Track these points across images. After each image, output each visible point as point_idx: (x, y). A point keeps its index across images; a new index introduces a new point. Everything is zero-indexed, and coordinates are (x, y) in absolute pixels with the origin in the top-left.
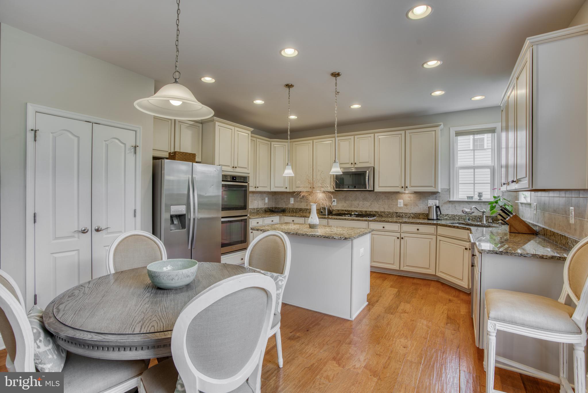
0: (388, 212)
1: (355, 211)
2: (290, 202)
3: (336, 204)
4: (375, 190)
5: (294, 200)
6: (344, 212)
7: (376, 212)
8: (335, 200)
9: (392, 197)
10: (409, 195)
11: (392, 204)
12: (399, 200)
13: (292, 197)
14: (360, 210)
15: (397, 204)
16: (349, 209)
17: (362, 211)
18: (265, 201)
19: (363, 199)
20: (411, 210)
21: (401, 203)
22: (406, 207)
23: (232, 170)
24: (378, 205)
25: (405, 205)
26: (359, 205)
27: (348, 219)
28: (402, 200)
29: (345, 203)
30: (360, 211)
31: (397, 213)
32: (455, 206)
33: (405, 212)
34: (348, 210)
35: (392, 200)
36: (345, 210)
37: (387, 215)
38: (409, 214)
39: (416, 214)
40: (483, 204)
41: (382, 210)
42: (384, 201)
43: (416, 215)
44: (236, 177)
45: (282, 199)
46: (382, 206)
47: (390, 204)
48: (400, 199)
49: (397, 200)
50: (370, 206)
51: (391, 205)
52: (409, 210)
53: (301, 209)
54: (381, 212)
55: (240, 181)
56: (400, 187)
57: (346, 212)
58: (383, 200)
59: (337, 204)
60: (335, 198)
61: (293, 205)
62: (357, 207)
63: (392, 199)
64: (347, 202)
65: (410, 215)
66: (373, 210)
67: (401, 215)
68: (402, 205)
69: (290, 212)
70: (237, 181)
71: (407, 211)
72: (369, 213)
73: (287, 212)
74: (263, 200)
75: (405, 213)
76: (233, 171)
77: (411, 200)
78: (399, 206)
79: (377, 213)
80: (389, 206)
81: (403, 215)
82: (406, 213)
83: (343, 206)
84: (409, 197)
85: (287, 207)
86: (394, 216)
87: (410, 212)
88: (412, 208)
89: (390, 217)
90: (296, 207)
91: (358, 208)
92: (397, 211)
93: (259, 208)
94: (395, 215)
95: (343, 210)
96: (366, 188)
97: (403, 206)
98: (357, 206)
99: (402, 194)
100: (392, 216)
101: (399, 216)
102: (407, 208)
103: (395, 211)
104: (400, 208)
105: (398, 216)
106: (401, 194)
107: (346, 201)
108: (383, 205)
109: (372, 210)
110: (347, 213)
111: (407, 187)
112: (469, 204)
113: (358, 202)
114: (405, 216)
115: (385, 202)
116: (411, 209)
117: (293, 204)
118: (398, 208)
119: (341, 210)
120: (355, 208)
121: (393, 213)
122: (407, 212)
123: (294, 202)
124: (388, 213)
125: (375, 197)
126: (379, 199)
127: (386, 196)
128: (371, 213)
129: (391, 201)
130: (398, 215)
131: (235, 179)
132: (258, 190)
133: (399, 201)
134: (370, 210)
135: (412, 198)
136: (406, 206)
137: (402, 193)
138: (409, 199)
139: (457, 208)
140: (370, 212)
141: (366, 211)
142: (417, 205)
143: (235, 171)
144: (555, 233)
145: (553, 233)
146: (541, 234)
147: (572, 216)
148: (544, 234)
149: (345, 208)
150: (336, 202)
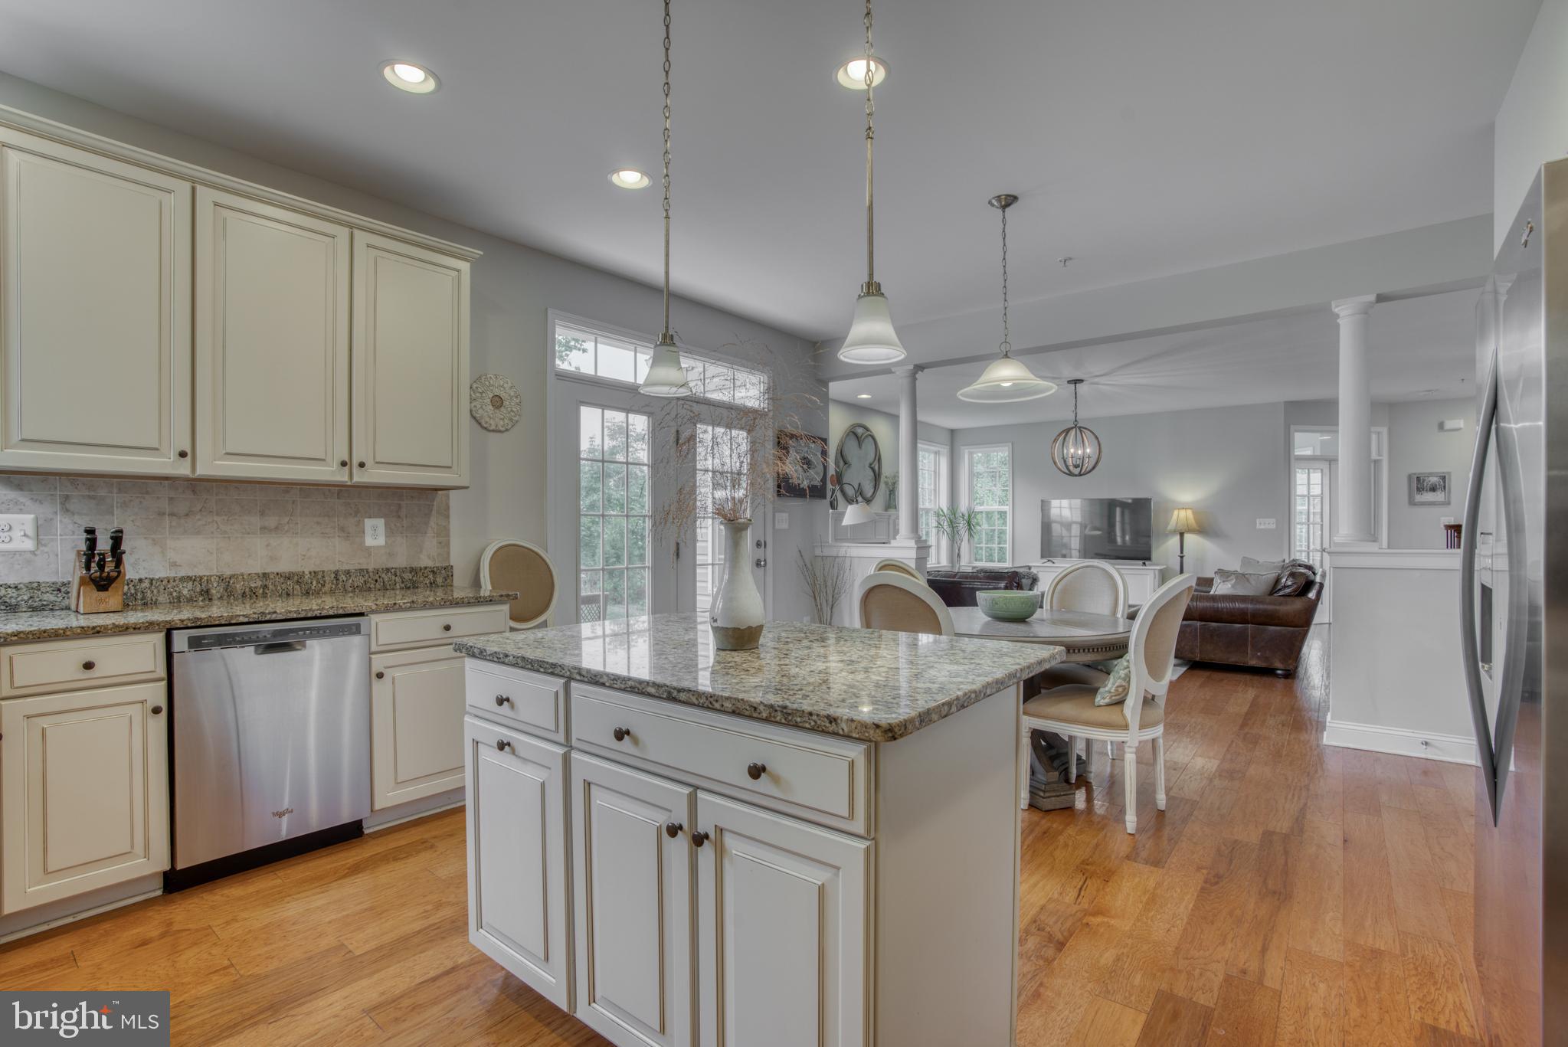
144: (301, 575)
145: (289, 577)
146: (163, 598)
147: (375, 534)
148: (206, 594)
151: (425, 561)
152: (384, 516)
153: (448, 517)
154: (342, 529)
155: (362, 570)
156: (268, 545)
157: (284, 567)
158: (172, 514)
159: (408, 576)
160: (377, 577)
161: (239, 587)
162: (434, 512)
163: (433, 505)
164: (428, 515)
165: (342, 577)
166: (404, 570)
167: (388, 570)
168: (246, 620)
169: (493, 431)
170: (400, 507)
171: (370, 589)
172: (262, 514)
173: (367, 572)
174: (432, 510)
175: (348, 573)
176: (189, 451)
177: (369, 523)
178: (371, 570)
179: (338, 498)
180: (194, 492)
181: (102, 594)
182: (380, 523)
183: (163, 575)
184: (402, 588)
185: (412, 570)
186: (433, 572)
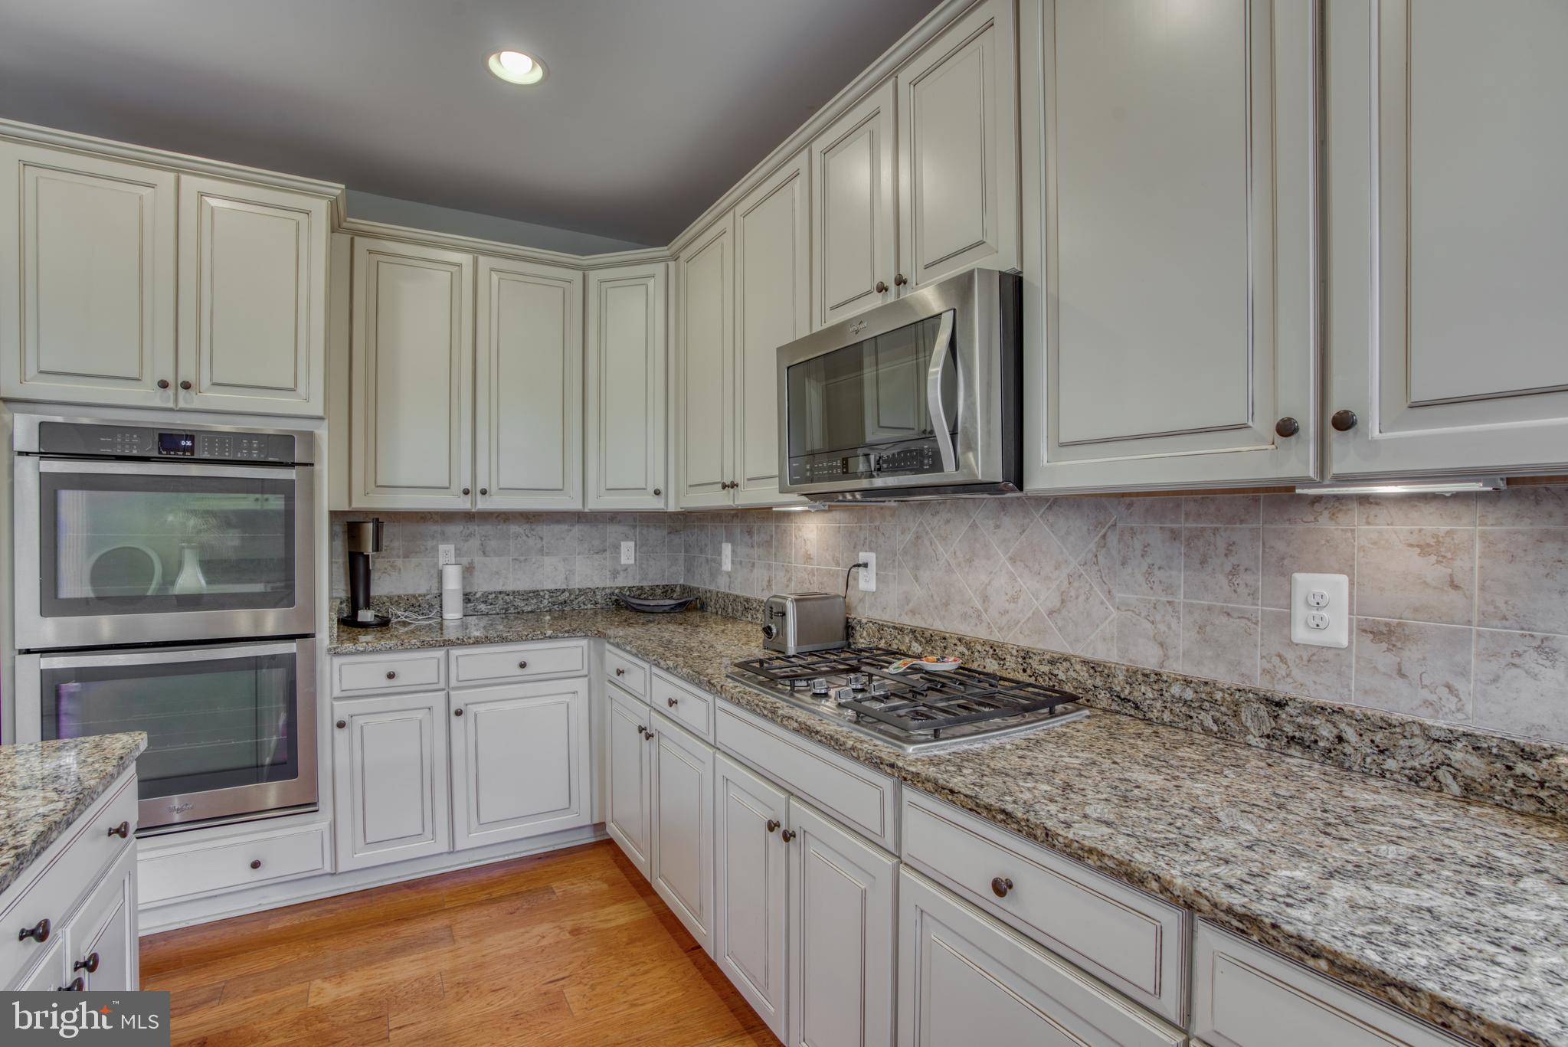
0: (1187, 682)
1: (960, 640)
2: (721, 565)
3: (872, 586)
4: (1037, 481)
5: (733, 551)
6: (907, 640)
7: (1093, 667)
8: (872, 558)
9: (1231, 544)
10: (1433, 523)
11: (1230, 613)
12: (1299, 577)
13: (726, 542)
14: (996, 637)
15: (1284, 620)
16: (938, 625)
17: (1002, 646)
18: (617, 559)
19: (1013, 560)
20: (1452, 703)
21: (1326, 602)
22: (1384, 659)
23: (158, 398)
24: (1115, 614)
25: (1381, 633)
26: (987, 599)
28: (1344, 579)
29: (916, 578)
30: (992, 647)
31: (1280, 705)
33: (1376, 707)
34: (924, 633)
35: (1234, 572)
36: (913, 631)
37: (1178, 707)
38: (1419, 743)
41: (1148, 658)
42: (1161, 574)
44: (191, 438)
45: (701, 551)
46: (1148, 625)
47: (1209, 608)
48: (1318, 570)
49: (1286, 574)
50: (1059, 611)
51: (1224, 619)
52: (1425, 694)
53: (747, 600)
54: (1135, 675)
55: (216, 456)
56: (1264, 425)
58: (1151, 566)
59: (877, 588)
60: (871, 550)
61: (728, 579)
62: (980, 617)
63: (1228, 568)
64: (926, 575)
65: (1439, 752)
67: (1326, 731)
68: (1339, 634)
69: (717, 613)
70: (206, 455)
71: (1399, 702)
72: (1046, 668)
73: (708, 614)
74: (606, 550)
75: (1367, 724)
76: (171, 405)
78: (1301, 634)
79: (1099, 682)
80: (1201, 628)
81: (1340, 739)
82: (1386, 725)
83: (908, 600)
84: (1432, 545)
85: (712, 588)
86: (1246, 731)
87: (1440, 723)
88: (1464, 673)
89: (1206, 731)
90: (738, 592)
91: (984, 616)
92: (1282, 690)
93: (571, 592)
94: (1254, 721)
95: (901, 630)
96: (937, 466)
97: (1345, 643)
98: (978, 604)
99: (1341, 517)
100: (1232, 723)
101: (1305, 744)
102: (1403, 676)
103: (1261, 684)
104: (1317, 657)
105: (1294, 739)
107: (917, 568)
108: (1158, 618)
109: (1068, 650)
111: (1344, 422)
113: (985, 578)
114: (1369, 748)
115: (1169, 589)
116: (1460, 685)
117: (729, 574)
118: (1290, 655)
119: (895, 628)
120: (964, 617)
121: (1236, 701)
122: (1395, 717)
123: (733, 562)
124: (1189, 694)
125: (1092, 546)
126: (1125, 562)
127: (1174, 535)
128: (1062, 676)
129: (1223, 580)
130: (1289, 729)
131: (191, 449)
132: (483, 504)
133: (1305, 582)
134: (1056, 644)
135: (1471, 563)
136: (1393, 650)
137: (1338, 498)
138: (1431, 570)
140: (1052, 662)
141: (1026, 655)
143: (182, 405)
149: (913, 612)
150: (877, 574)
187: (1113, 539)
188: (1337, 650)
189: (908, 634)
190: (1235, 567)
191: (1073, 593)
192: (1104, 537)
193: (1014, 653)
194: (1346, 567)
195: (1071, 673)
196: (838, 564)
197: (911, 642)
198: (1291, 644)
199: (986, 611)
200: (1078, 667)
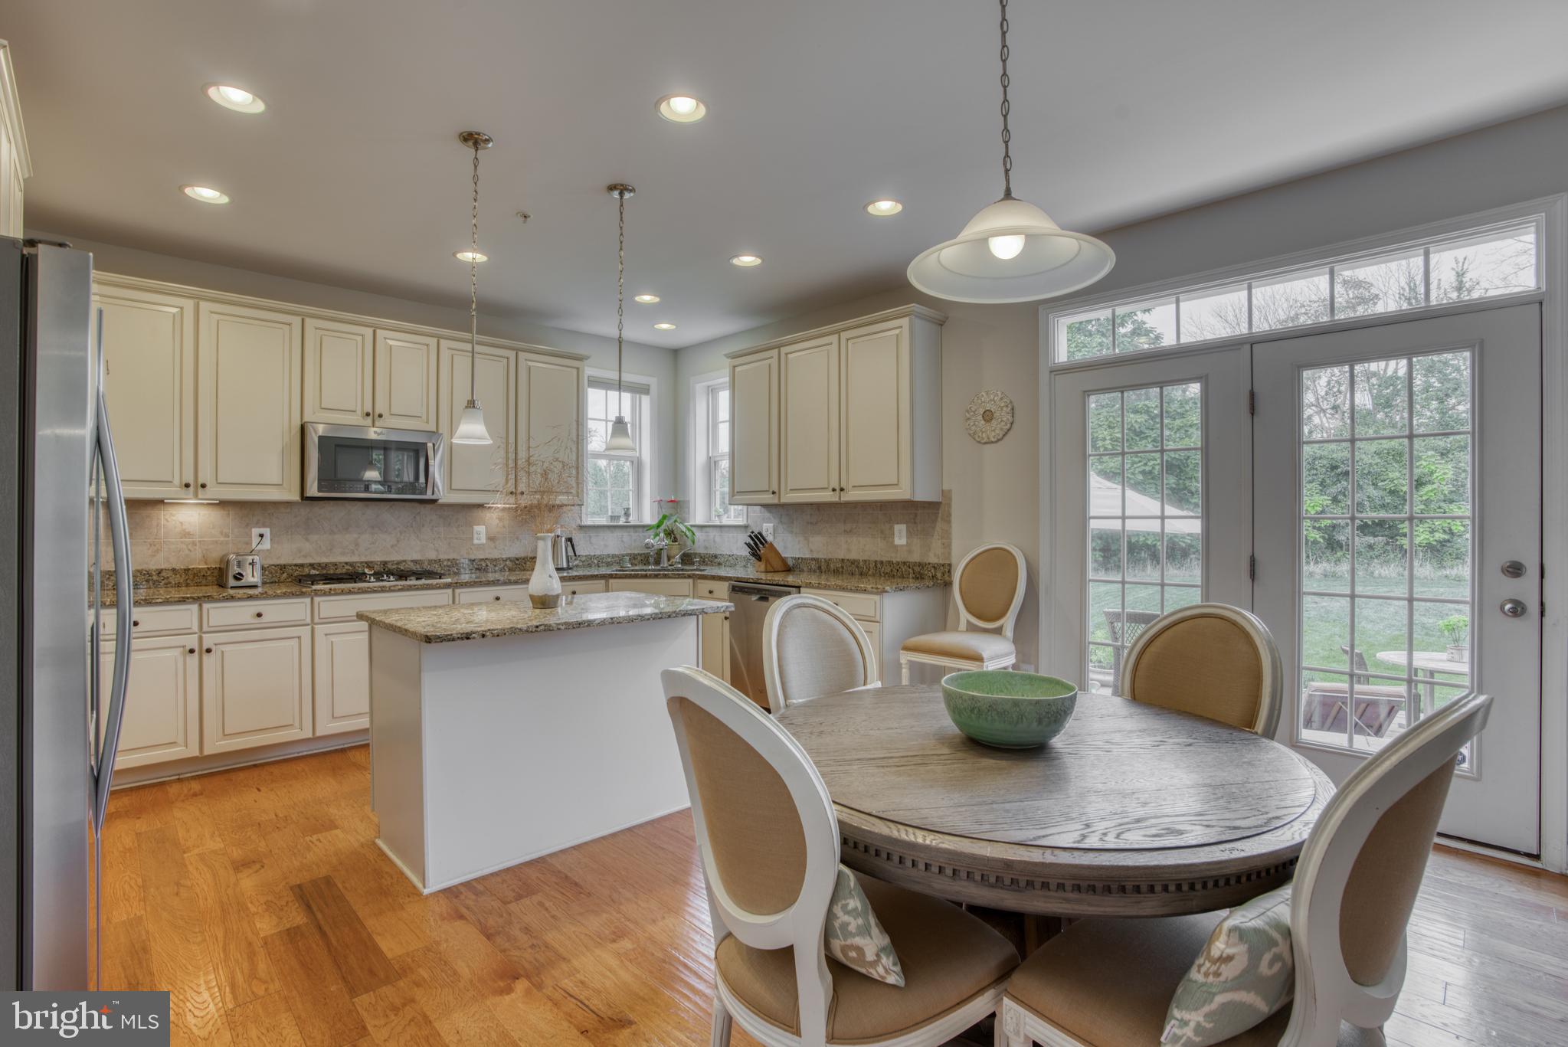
0: (449, 560)
1: (346, 563)
3: (267, 546)
7: (414, 562)
8: (267, 531)
9: (456, 519)
10: (502, 514)
11: (456, 539)
12: (475, 527)
14: (364, 559)
15: (472, 539)
16: (324, 560)
17: (372, 562)
19: (372, 528)
20: (504, 552)
21: (480, 533)
22: (493, 545)
24: (420, 543)
25: (491, 539)
26: (357, 545)
27: (390, 587)
28: (484, 527)
29: (307, 540)
30: (366, 563)
31: (474, 561)
32: (590, 537)
33: (492, 557)
34: (319, 564)
35: (458, 527)
36: (312, 566)
37: (446, 568)
38: (501, 562)
39: (517, 559)
40: (632, 530)
41: (432, 555)
42: (436, 529)
43: (517, 562)
46: (432, 545)
47: (451, 538)
48: (479, 525)
49: (472, 527)
50: (396, 545)
51: (455, 541)
52: (500, 551)
54: (429, 562)
57: (313, 572)
58: (433, 527)
59: (271, 546)
60: (264, 526)
62: (353, 553)
63: (456, 525)
64: (314, 537)
65: (505, 563)
66: (405, 558)
67: (485, 564)
68: (484, 541)
71: (495, 555)
75: (491, 560)
77: (504, 527)
78: (476, 542)
79: (417, 567)
80: (449, 544)
81: (487, 565)
82: (496, 560)
83: (299, 551)
84: (500, 519)
86: (466, 569)
87: (504, 557)
88: (506, 546)
89: (455, 572)
92: (473, 557)
94: (468, 566)
95: (302, 565)
98: (353, 548)
99: (483, 512)
100: (461, 568)
101: (479, 569)
102: (495, 548)
103: (467, 556)
104: (480, 547)
105: (477, 569)
106: (480, 512)
107: (308, 534)
108: (435, 543)
110: (317, 573)
112: (612, 532)
113: (355, 536)
114: (492, 566)
115: (439, 533)
116: (506, 548)
118: (473, 548)
119: (296, 565)
120: (343, 554)
121: (462, 562)
122: (497, 557)
124: (449, 563)
125: (411, 520)
126: (423, 526)
127: (440, 516)
128: (402, 568)
129: (454, 529)
130: (476, 566)
133: (477, 528)
134: (396, 557)
135: (508, 523)
136: (494, 542)
137: (487, 507)
138: (500, 523)
139: (594, 540)
140: (398, 563)
141: (385, 563)
142: (517, 538)
144: (858, 561)
145: (853, 562)
146: (805, 569)
147: (900, 535)
148: (820, 568)
149: (305, 557)
150: (271, 540)
151: (933, 559)
152: (906, 522)
153: (949, 522)
154: (882, 532)
155: (889, 562)
156: (847, 542)
157: (853, 556)
158: (811, 523)
159: (917, 569)
160: (898, 568)
161: (832, 566)
162: (939, 519)
163: (938, 513)
164: (935, 521)
165: (879, 565)
166: (915, 564)
167: (904, 563)
168: (752, 581)
169: (986, 443)
170: (916, 515)
171: (893, 576)
172: (845, 522)
173: (893, 564)
174: (937, 518)
175: (882, 562)
176: (776, 490)
177: (897, 527)
178: (894, 562)
179: (881, 510)
180: (819, 510)
181: (759, 563)
182: (903, 527)
183: (807, 556)
184: (913, 578)
185: (920, 564)
186: (934, 567)
187: (418, 518)
188: (483, 544)
189: (307, 567)
190: (459, 525)
191: (402, 537)
192: (415, 517)
193: (379, 563)
194: (484, 525)
195: (407, 566)
196: (229, 537)
197: (309, 570)
198: (473, 545)
199: (357, 550)
200: (409, 563)
